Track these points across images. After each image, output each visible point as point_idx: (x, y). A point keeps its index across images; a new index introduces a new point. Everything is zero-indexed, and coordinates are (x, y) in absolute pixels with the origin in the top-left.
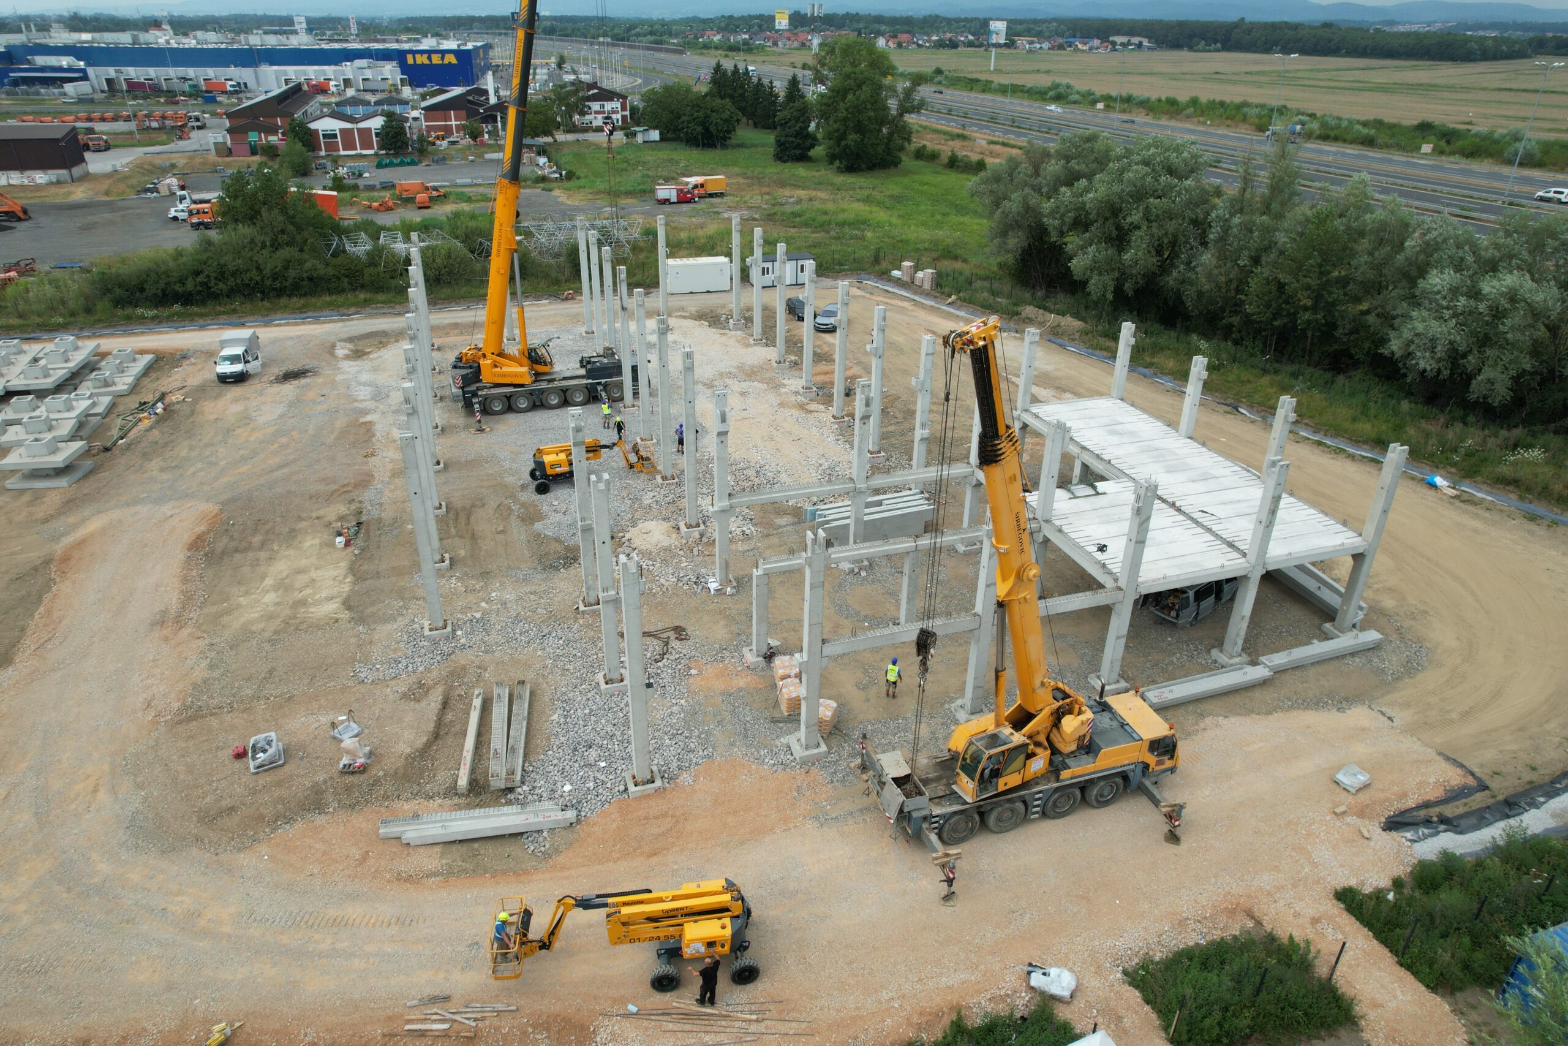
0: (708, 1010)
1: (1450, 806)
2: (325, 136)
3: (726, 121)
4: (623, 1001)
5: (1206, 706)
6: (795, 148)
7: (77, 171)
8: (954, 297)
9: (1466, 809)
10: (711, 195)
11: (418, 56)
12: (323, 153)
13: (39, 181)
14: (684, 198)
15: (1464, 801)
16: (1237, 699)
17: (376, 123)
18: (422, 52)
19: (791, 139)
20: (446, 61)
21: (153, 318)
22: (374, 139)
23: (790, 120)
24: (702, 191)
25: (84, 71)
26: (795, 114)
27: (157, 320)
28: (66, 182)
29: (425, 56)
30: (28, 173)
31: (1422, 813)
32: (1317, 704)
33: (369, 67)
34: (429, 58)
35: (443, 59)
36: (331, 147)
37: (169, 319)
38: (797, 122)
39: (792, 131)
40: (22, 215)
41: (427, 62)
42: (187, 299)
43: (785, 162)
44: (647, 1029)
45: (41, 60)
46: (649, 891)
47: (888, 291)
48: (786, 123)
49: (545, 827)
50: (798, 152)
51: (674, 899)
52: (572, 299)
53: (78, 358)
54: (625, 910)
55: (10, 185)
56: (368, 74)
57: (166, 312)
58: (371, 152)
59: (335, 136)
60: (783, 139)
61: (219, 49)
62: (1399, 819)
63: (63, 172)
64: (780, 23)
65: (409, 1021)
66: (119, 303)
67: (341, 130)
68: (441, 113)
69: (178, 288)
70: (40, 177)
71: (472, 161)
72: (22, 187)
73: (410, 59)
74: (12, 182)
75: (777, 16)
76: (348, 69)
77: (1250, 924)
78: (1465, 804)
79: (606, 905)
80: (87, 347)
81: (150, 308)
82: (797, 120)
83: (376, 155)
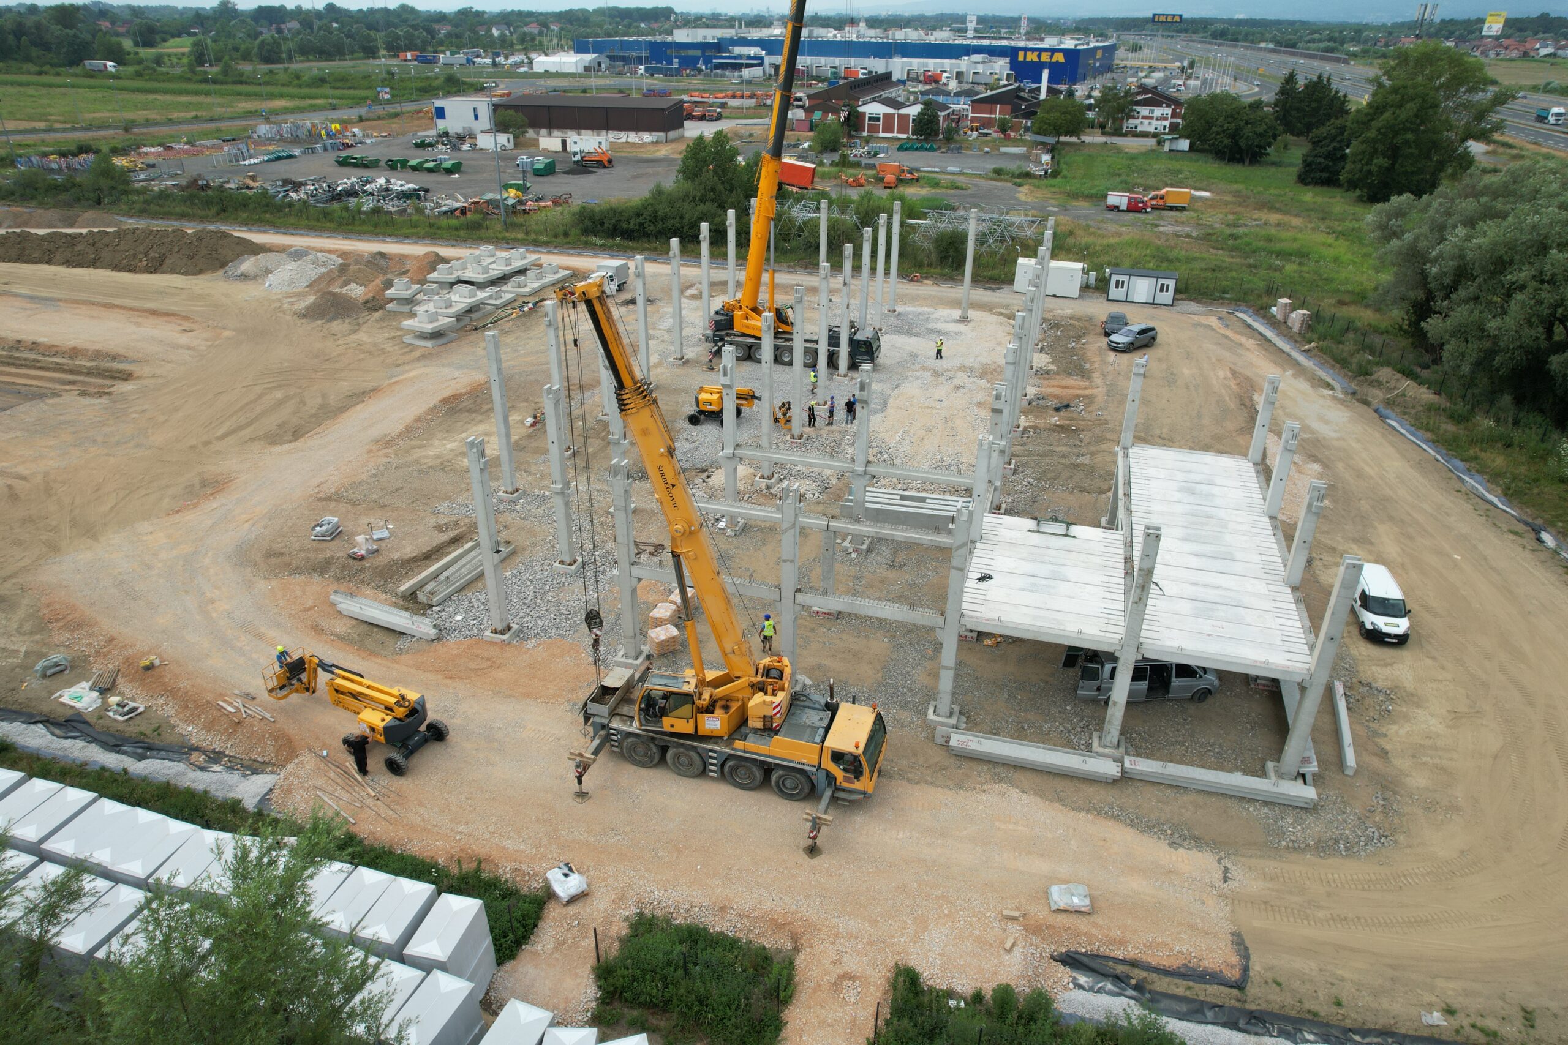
0: (358, 777)
1: (1167, 980)
2: (870, 119)
3: (1261, 135)
4: (324, 746)
5: (1018, 776)
6: (1322, 171)
7: (672, 134)
8: (1313, 344)
9: (1188, 993)
10: (1172, 208)
11: (1029, 54)
12: (865, 134)
13: (646, 140)
14: (1134, 208)
15: (1191, 984)
16: (1059, 784)
17: (914, 111)
18: (1033, 50)
19: (1320, 160)
20: (1054, 60)
21: (601, 246)
22: (911, 124)
23: (1325, 138)
24: (1161, 203)
25: (762, 59)
26: (1333, 131)
27: (603, 248)
28: (661, 142)
29: (1036, 53)
30: (641, 134)
31: (1120, 969)
32: (1150, 828)
33: (983, 62)
34: (1039, 56)
35: (1051, 57)
36: (874, 129)
37: (611, 248)
38: (1333, 140)
39: (1324, 150)
40: (606, 164)
41: (1036, 59)
42: (628, 235)
43: (1306, 184)
44: (319, 768)
45: (738, 50)
46: (362, 676)
47: (1250, 326)
48: (1320, 141)
49: (417, 635)
50: (1325, 175)
51: (369, 687)
52: (917, 281)
53: (517, 264)
54: (339, 681)
55: (627, 142)
56: (980, 68)
57: (610, 242)
58: (905, 136)
59: (878, 119)
60: (1310, 159)
61: (870, 42)
62: (1085, 960)
63: (662, 134)
64: (1490, 28)
65: (225, 701)
66: (586, 232)
67: (884, 114)
68: (988, 106)
69: (625, 226)
70: (647, 137)
71: (987, 153)
72: (634, 144)
73: (1021, 57)
74: (630, 140)
75: (1489, 19)
76: (964, 64)
77: (789, 946)
78: (1189, 988)
79: (332, 673)
80: (532, 257)
81: (601, 238)
82: (1333, 139)
83: (908, 138)
